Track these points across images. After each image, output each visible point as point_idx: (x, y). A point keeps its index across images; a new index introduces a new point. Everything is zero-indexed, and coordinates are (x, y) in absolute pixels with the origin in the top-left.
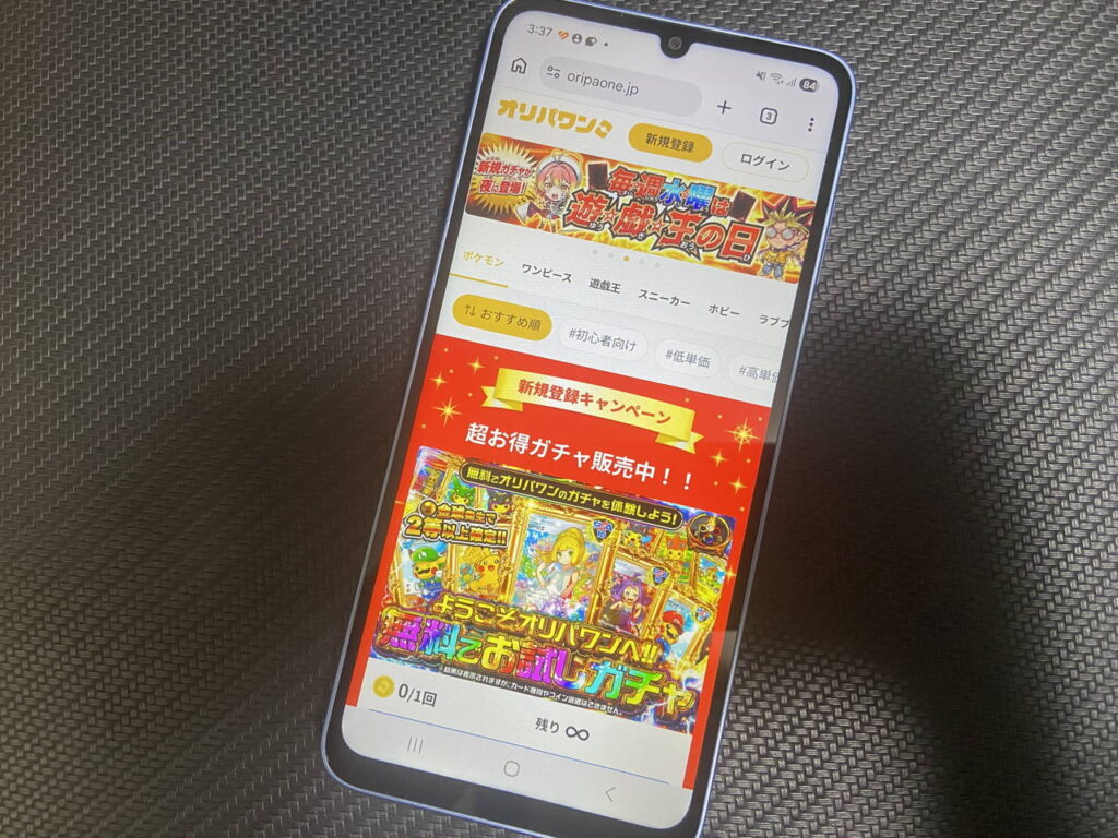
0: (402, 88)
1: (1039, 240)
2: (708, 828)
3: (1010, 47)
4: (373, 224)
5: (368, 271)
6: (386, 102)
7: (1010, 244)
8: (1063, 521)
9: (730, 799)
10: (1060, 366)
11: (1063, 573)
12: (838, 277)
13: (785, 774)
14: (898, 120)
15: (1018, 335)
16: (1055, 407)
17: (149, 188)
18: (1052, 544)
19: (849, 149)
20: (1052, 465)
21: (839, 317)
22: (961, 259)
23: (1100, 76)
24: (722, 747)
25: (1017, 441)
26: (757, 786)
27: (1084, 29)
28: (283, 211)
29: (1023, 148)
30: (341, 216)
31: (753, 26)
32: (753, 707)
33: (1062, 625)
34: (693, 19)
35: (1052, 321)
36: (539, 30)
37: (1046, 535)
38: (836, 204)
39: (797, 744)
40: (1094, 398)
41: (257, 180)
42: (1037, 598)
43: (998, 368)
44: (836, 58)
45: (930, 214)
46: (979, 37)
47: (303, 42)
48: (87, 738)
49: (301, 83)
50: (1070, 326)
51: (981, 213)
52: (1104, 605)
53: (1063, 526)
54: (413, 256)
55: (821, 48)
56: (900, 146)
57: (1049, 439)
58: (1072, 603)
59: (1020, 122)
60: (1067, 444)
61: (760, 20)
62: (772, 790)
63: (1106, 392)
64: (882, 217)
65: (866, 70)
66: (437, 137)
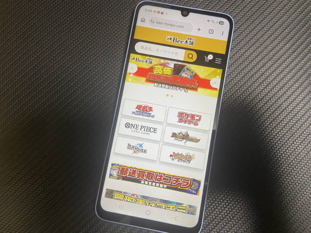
0: (111, 27)
1: (285, 63)
2: (203, 227)
3: (275, 12)
4: (104, 64)
5: (103, 77)
6: (107, 31)
7: (277, 64)
8: (295, 138)
9: (209, 219)
10: (292, 96)
11: (296, 152)
12: (231, 74)
13: (224, 211)
14: (246, 32)
15: (281, 88)
16: (292, 107)
17: (42, 57)
18: (293, 145)
19: (233, 40)
20: (292, 123)
21: (232, 85)
23: (299, 19)
24: (206, 204)
25: (282, 117)
26: (216, 215)
27: (294, 6)
28: (79, 62)
29: (279, 38)
30: (95, 63)
31: (205, 8)
32: (214, 193)
33: (297, 167)
34: (189, 6)
36: (148, 10)
37: (291, 142)
38: (230, 55)
39: (227, 203)
40: (302, 105)
41: (72, 53)
42: (290, 160)
44: (228, 15)
45: (255, 57)
47: (83, 16)
49: (83, 27)
50: (294, 85)
51: (269, 56)
52: (308, 161)
53: (296, 140)
54: (116, 73)
55: (224, 13)
56: (247, 39)
57: (290, 116)
59: (278, 32)
61: (207, 6)
62: (220, 216)
63: (305, 103)
64: (243, 58)
65: (236, 19)
66: (121, 40)
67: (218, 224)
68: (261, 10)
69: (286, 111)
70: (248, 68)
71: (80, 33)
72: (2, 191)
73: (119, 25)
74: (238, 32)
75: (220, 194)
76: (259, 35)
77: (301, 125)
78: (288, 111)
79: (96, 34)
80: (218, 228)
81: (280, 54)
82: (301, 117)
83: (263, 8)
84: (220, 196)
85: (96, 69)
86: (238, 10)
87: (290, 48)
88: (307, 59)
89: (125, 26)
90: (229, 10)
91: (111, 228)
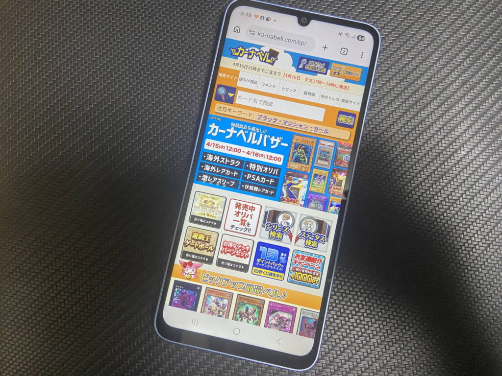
0: (186, 39)
1: (458, 104)
2: (320, 356)
3: (446, 22)
4: (174, 98)
5: (172, 118)
6: (179, 45)
7: (446, 106)
8: (469, 223)
9: (329, 343)
10: (467, 158)
11: (470, 245)
12: (373, 120)
13: (353, 332)
14: (398, 53)
15: (450, 144)
17: (75, 82)
18: (465, 233)
19: (378, 66)
20: (464, 200)
21: (374, 137)
22: (426, 112)
23: (484, 35)
24: (326, 321)
25: (450, 189)
26: (341, 337)
27: (477, 15)
28: (134, 92)
29: (451, 65)
30: (160, 94)
31: (336, 13)
32: (339, 304)
33: (470, 267)
34: (311, 10)
35: (464, 138)
36: (246, 14)
37: (462, 229)
38: (373, 89)
39: (358, 319)
40: (482, 171)
41: (123, 78)
42: (459, 256)
44: (372, 26)
45: (412, 93)
46: (433, 18)
48: (50, 322)
49: (142, 37)
50: (472, 140)
51: (434, 93)
52: (487, 259)
53: (469, 225)
54: (191, 112)
55: (366, 22)
56: (399, 64)
57: (463, 189)
58: (474, 258)
59: (450, 54)
60: (471, 190)
61: (339, 10)
62: (347, 339)
63: (487, 168)
65: (385, 32)
66: (201, 60)
67: (344, 352)
68: (425, 19)
69: (456, 181)
73: (198, 35)
74: (387, 53)
75: (348, 306)
77: (479, 203)
78: (459, 181)
80: (343, 358)
81: (451, 90)
82: (480, 191)
83: (428, 16)
84: (347, 309)
85: (160, 105)
86: (387, 18)
87: (467, 81)
88: (493, 99)
89: (209, 37)
90: (374, 17)
91: (178, 352)
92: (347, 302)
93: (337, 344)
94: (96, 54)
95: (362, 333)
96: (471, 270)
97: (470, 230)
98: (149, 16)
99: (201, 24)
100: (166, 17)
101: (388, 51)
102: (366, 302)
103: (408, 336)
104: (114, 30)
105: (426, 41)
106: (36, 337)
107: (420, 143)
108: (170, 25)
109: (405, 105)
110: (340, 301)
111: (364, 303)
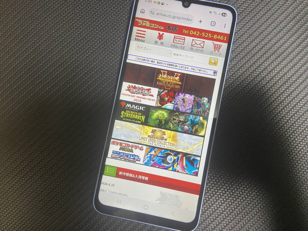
0: (110, 19)
1: (289, 57)
2: (200, 222)
3: (280, 3)
5: (102, 70)
6: (105, 23)
7: (281, 58)
9: (206, 214)
10: (295, 92)
11: (297, 149)
12: (233, 69)
13: (221, 207)
14: (249, 24)
15: (284, 84)
16: (294, 103)
17: (40, 49)
18: (294, 141)
19: (236, 33)
20: (294, 120)
21: (234, 80)
22: (268, 63)
23: (305, 11)
25: (284, 113)
26: (214, 210)
28: (77, 54)
29: (284, 31)
30: (94, 55)
35: (293, 79)
36: (148, 1)
37: (292, 139)
38: (232, 48)
39: (225, 198)
40: (305, 100)
42: (290, 156)
43: (278, 93)
44: (231, 7)
45: (259, 50)
47: (81, 6)
48: (28, 202)
50: (298, 81)
51: (273, 50)
53: (297, 136)
54: (114, 66)
55: (227, 4)
56: (250, 31)
57: (293, 112)
58: (300, 157)
59: (283, 24)
60: (298, 113)
62: (218, 211)
64: (245, 51)
65: (240, 10)
66: (120, 32)
69: (288, 107)
70: (251, 62)
71: (78, 24)
72: (2, 183)
73: (118, 16)
75: (218, 190)
76: (263, 27)
77: (303, 122)
78: (290, 107)
79: (94, 25)
80: (215, 223)
81: (284, 47)
82: (303, 113)
84: (217, 192)
85: (94, 62)
87: (294, 41)
91: (109, 221)
92: (217, 187)
93: (211, 214)
94: (53, 30)
95: (227, 207)
96: (298, 165)
97: (298, 139)
98: (86, 4)
99: (119, 8)
100: (96, 4)
101: (242, 23)
102: (230, 188)
103: (257, 209)
104: (63, 14)
105: (267, 16)
106: (20, 211)
107: (264, 83)
108: (99, 10)
109: (254, 58)
110: (212, 187)
111: (228, 188)
